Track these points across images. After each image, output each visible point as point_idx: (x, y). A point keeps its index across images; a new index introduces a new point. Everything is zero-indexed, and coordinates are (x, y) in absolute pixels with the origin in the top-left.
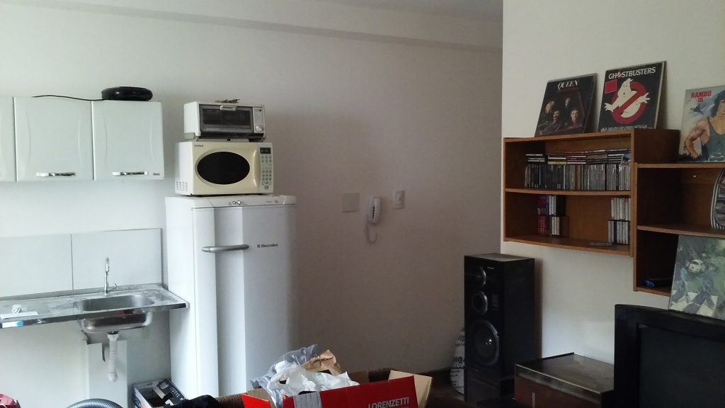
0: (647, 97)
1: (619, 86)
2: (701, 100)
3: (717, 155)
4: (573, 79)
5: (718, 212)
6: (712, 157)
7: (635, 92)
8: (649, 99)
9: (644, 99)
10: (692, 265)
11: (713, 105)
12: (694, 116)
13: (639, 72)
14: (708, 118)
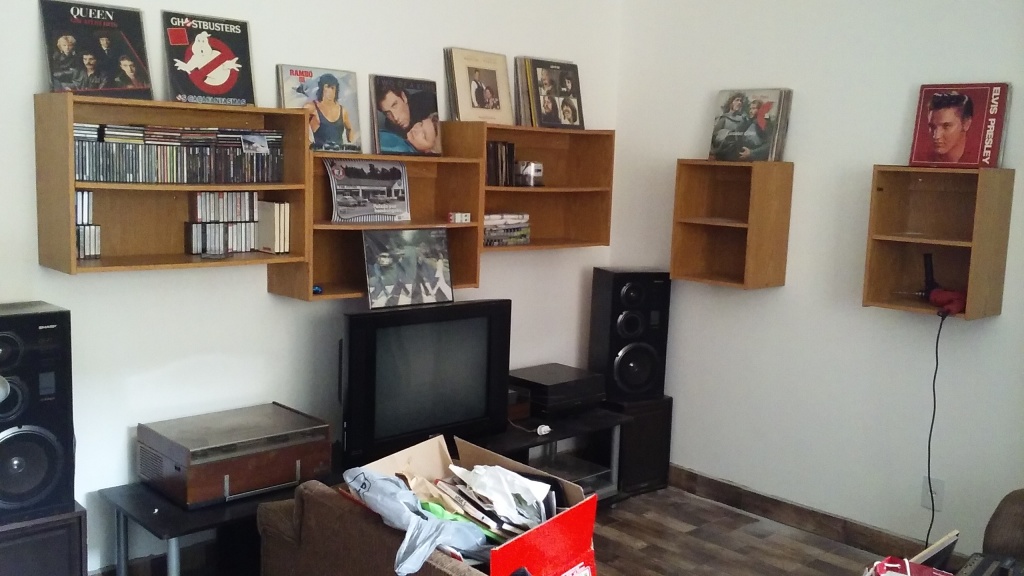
0: (237, 62)
1: (192, 40)
2: (302, 80)
3: (331, 144)
4: (102, 8)
5: (341, 204)
6: (327, 145)
7: (217, 53)
8: (240, 66)
9: (232, 64)
10: (382, 259)
11: (318, 88)
12: (298, 97)
13: (217, 27)
14: (314, 101)
